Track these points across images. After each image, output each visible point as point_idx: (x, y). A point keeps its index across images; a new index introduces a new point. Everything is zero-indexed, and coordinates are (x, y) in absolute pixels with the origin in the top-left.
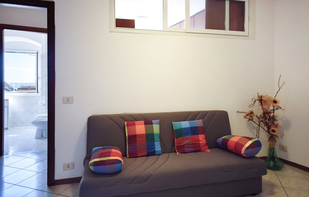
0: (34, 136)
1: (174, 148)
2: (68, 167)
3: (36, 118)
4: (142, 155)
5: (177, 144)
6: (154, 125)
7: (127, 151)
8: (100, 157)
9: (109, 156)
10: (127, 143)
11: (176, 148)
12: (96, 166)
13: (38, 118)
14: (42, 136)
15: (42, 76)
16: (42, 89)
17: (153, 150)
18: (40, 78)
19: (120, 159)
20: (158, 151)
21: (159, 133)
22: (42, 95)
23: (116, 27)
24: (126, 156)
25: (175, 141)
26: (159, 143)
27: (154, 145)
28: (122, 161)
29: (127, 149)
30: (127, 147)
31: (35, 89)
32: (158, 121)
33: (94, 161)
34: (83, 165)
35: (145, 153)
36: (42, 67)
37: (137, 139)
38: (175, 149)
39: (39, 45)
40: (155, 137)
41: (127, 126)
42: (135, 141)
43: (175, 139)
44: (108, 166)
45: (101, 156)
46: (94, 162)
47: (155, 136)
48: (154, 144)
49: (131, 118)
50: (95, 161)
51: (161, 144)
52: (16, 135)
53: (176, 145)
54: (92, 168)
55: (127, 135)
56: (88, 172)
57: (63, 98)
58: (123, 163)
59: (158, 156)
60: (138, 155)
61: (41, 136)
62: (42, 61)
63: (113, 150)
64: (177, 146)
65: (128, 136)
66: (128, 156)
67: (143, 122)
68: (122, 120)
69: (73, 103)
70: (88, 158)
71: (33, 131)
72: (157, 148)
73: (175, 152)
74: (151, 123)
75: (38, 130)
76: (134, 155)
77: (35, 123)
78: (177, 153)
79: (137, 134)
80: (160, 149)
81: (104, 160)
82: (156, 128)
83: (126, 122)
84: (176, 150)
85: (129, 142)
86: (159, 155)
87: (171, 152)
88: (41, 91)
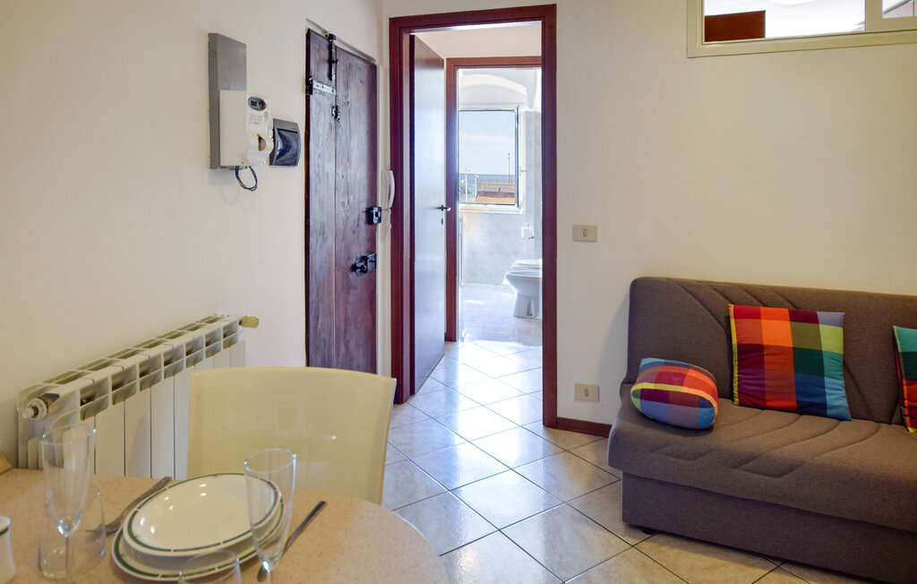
0: (512, 312)
1: (901, 410)
2: (585, 393)
3: (515, 268)
4: (779, 404)
5: (909, 400)
6: (821, 326)
7: (736, 384)
8: (657, 381)
9: (681, 384)
10: (736, 363)
11: (906, 411)
12: (646, 399)
13: (519, 269)
14: (529, 313)
15: (527, 165)
16: (527, 198)
17: (817, 400)
18: (522, 171)
19: (709, 397)
20: (837, 407)
21: (842, 353)
22: (528, 211)
23: (706, 41)
24: (731, 397)
25: (905, 388)
26: (842, 382)
27: (824, 387)
28: (715, 404)
29: (736, 380)
30: (736, 375)
31: (511, 195)
32: (839, 315)
33: (641, 387)
34: (618, 394)
35: (793, 403)
36: (528, 143)
37: (766, 358)
38: (902, 415)
39: (522, 90)
40: (825, 362)
41: (735, 318)
42: (760, 364)
43: (905, 382)
44: (675, 407)
45: (660, 378)
46: (643, 390)
47: (824, 358)
48: (824, 382)
49: (749, 296)
50: (644, 387)
51: (847, 387)
52: (480, 302)
53: (906, 402)
54: (637, 402)
55: (735, 341)
56: (629, 411)
57: (575, 228)
58: (716, 411)
59: (835, 421)
60: (769, 404)
61: (526, 312)
62: (528, 130)
63: (692, 373)
64: (910, 407)
65: (739, 345)
66: (737, 400)
67: (786, 311)
68: (721, 298)
69: (595, 241)
70: (630, 380)
71: (509, 296)
72: (832, 397)
73: (903, 423)
74: (813, 319)
75: (520, 296)
76: (754, 399)
77: (515, 279)
78: (911, 430)
79: (765, 344)
80: (844, 402)
81: (668, 392)
82: (830, 338)
83: (732, 307)
84: (907, 419)
85: (739, 360)
86: (841, 419)
87: (890, 422)
88: (524, 204)
